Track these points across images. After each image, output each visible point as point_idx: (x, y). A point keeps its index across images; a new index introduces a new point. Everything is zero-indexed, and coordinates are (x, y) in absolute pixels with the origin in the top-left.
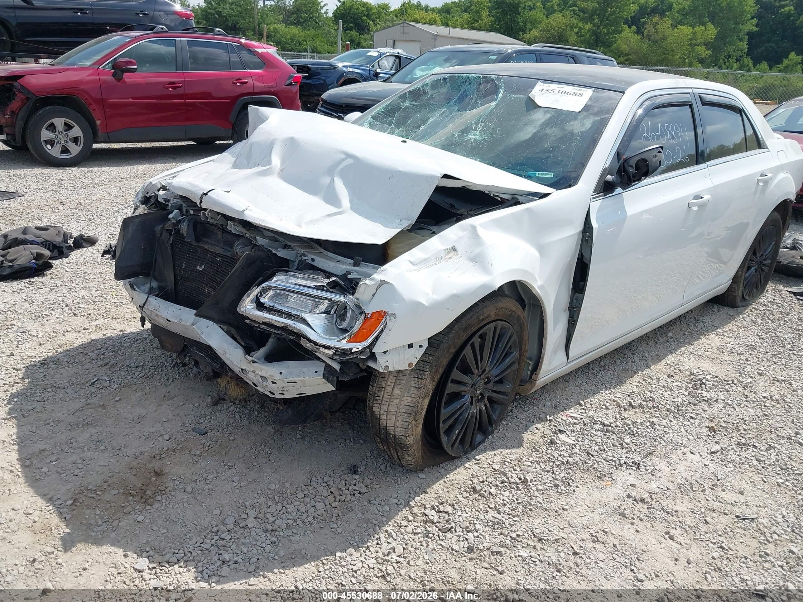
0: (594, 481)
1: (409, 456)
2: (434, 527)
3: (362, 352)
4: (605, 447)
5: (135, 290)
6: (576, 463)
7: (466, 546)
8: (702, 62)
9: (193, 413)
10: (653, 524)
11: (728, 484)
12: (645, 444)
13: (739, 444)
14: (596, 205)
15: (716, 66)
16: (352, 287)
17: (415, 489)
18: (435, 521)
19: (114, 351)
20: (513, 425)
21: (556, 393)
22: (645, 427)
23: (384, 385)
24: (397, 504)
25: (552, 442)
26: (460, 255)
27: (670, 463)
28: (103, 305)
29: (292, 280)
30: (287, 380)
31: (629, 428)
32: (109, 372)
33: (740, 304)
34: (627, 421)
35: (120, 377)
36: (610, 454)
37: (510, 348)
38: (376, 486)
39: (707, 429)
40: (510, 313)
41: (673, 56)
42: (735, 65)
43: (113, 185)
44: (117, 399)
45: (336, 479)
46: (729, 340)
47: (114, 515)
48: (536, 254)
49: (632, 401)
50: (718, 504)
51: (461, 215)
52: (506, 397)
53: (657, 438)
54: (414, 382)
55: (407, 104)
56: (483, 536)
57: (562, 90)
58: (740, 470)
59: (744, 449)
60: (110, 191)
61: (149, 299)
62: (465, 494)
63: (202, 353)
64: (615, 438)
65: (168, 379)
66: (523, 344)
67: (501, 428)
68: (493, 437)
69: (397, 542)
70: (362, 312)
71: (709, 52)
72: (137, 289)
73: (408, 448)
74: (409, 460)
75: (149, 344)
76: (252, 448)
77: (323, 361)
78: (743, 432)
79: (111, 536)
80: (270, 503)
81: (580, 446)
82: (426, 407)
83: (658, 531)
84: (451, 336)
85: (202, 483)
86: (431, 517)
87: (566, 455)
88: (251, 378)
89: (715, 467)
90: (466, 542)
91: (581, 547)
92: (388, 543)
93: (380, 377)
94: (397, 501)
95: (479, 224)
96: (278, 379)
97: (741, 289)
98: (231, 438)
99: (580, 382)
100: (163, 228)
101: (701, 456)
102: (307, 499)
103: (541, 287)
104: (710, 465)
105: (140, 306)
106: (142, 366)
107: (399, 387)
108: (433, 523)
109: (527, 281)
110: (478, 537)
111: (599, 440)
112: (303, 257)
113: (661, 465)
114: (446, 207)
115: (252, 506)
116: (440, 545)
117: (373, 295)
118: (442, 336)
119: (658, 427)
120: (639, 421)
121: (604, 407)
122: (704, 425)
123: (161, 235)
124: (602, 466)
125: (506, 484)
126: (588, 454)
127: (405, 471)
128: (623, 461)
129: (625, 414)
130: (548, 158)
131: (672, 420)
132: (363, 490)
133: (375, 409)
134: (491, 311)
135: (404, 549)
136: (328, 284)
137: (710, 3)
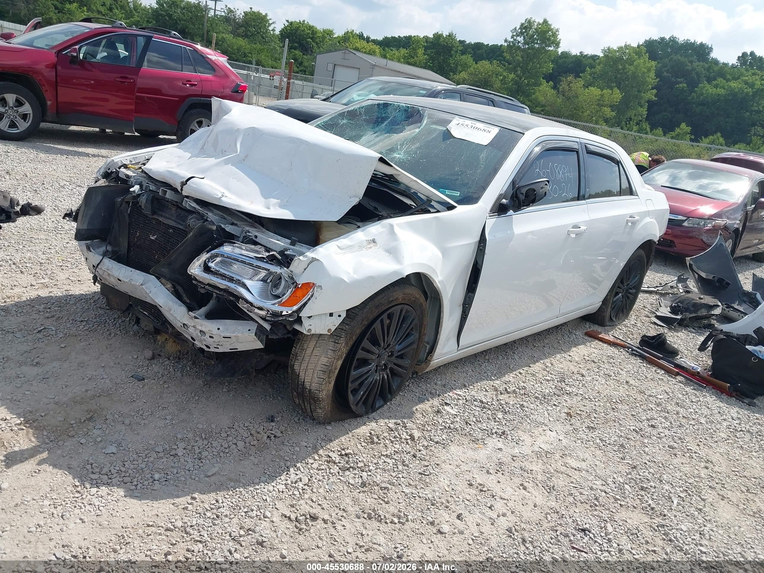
0: (469, 443)
1: (320, 408)
2: (336, 466)
3: (290, 315)
4: (481, 419)
5: (90, 251)
6: (456, 429)
7: (360, 482)
8: (606, 121)
9: (132, 363)
10: (512, 478)
11: (575, 454)
12: (514, 420)
13: (588, 427)
14: (491, 222)
15: (618, 126)
16: (288, 262)
17: (322, 437)
18: (337, 461)
19: (60, 307)
20: (409, 396)
21: (446, 375)
22: (515, 408)
23: (305, 347)
24: (306, 446)
25: (438, 412)
26: (379, 246)
27: (532, 436)
28: (50, 267)
29: (237, 251)
30: (223, 335)
31: (503, 407)
32: (55, 323)
33: (608, 323)
34: (501, 401)
35: (66, 328)
36: (484, 424)
37: (412, 330)
38: (290, 433)
39: (565, 414)
40: (414, 299)
41: (583, 112)
42: (635, 127)
43: (58, 162)
44: (63, 345)
45: (255, 425)
46: (595, 350)
47: (59, 436)
48: (440, 255)
49: (508, 388)
50: (565, 468)
51: (382, 216)
52: (405, 371)
53: (525, 417)
54: (331, 345)
55: (345, 121)
56: (375, 475)
57: (474, 126)
58: (586, 446)
59: (591, 431)
60: (55, 168)
61: (104, 260)
62: (363, 444)
63: (146, 311)
64: (490, 414)
65: (110, 334)
66: (423, 328)
67: (398, 398)
68: (391, 404)
69: (304, 474)
70: (294, 282)
71: (614, 114)
72: (92, 250)
73: (320, 401)
74: (320, 413)
75: (93, 304)
76: (183, 395)
77: (257, 322)
78: (593, 419)
79: (57, 452)
80: (197, 439)
81: (461, 416)
82: (339, 367)
83: (514, 483)
84: (365, 310)
85: (138, 418)
86: (334, 459)
87: (449, 422)
88: (191, 332)
89: (567, 442)
90: (360, 479)
91: (453, 489)
92: (296, 474)
93: (302, 340)
94: (306, 444)
95: (396, 224)
96: (215, 333)
97: (609, 310)
98: (166, 386)
99: (467, 369)
100: (123, 200)
101: (557, 433)
102: (230, 438)
103: (441, 282)
104: (563, 440)
105: (94, 266)
106: (87, 321)
107: (318, 349)
108: (335, 463)
109: (430, 274)
110: (371, 475)
111: (477, 414)
112: (248, 234)
113: (525, 437)
114: (371, 208)
115: (182, 439)
116: (339, 479)
117: (305, 269)
118: (358, 310)
119: (527, 409)
120: (511, 403)
121: (484, 390)
122: (563, 411)
123: (121, 205)
124: (477, 433)
125: (398, 439)
126: (467, 423)
127: (315, 423)
128: (494, 431)
129: (501, 397)
130: (456, 180)
131: (539, 405)
132: (279, 434)
133: (296, 367)
134: (399, 295)
135: (309, 480)
136: (267, 257)
137: (618, 70)
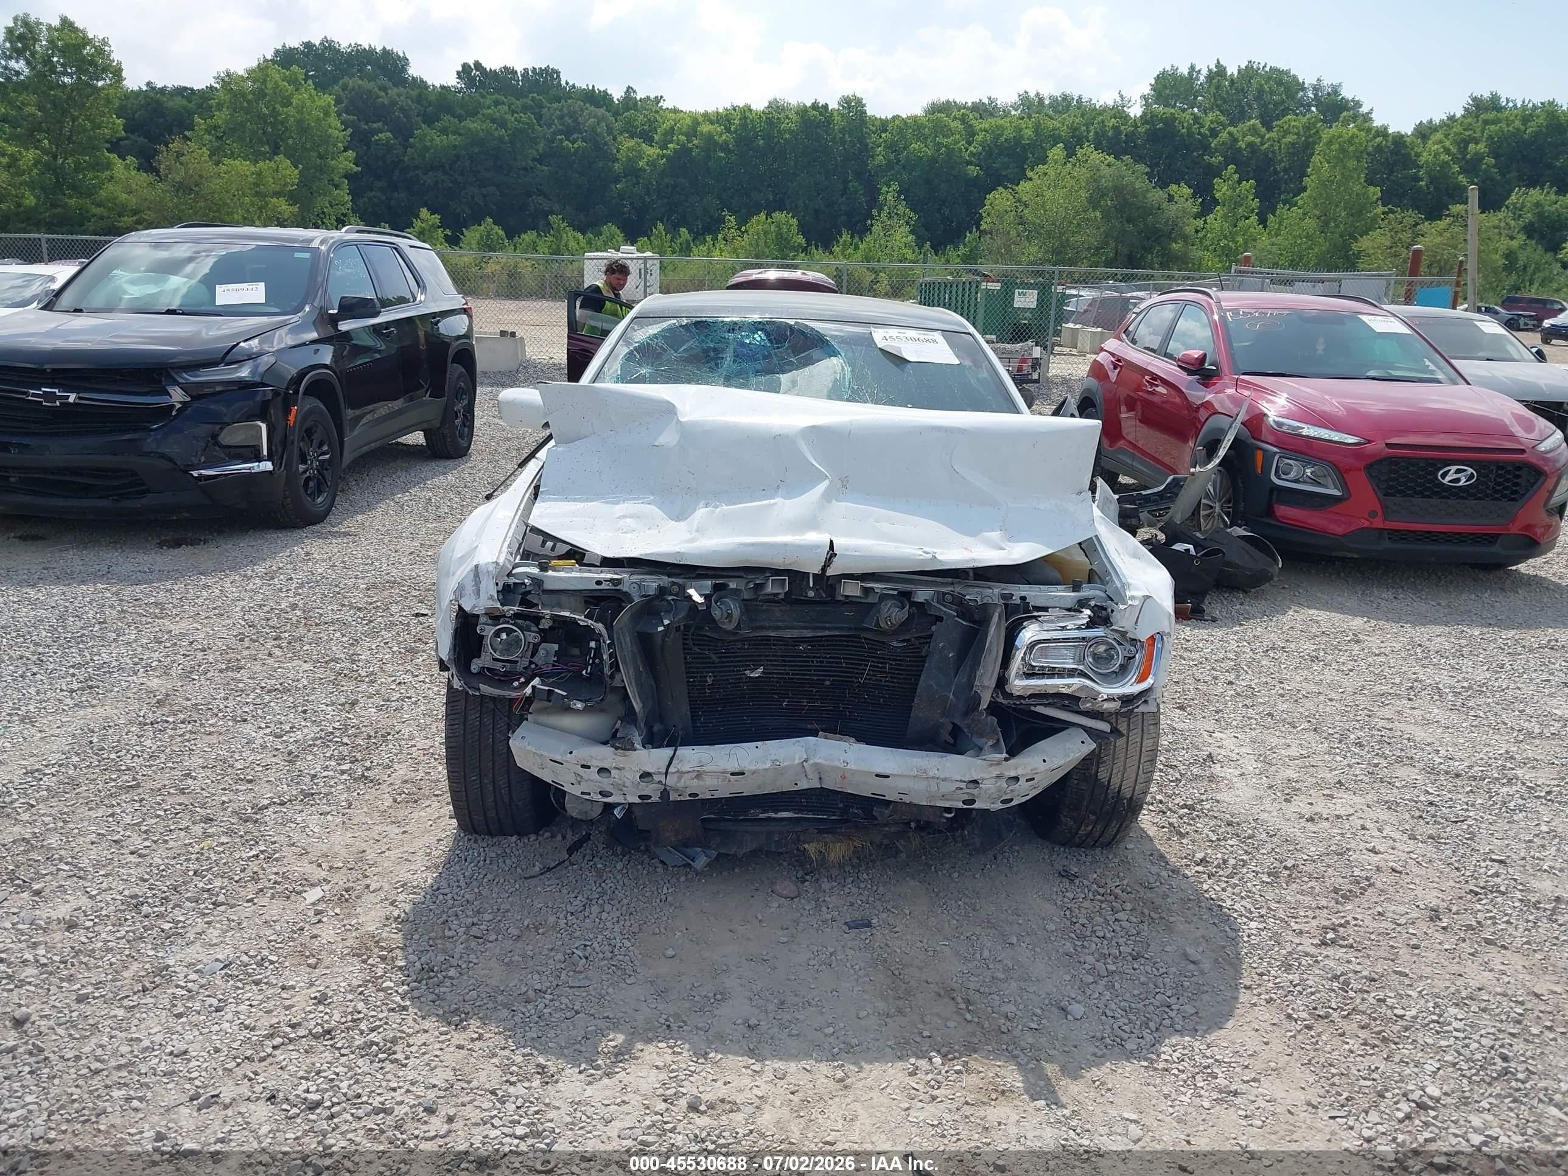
55: (648, 369)
57: (907, 336)
61: (679, 753)
70: (1135, 642)
88: (983, 790)
117: (1138, 617)
123: (666, 638)
137: (263, 118)
